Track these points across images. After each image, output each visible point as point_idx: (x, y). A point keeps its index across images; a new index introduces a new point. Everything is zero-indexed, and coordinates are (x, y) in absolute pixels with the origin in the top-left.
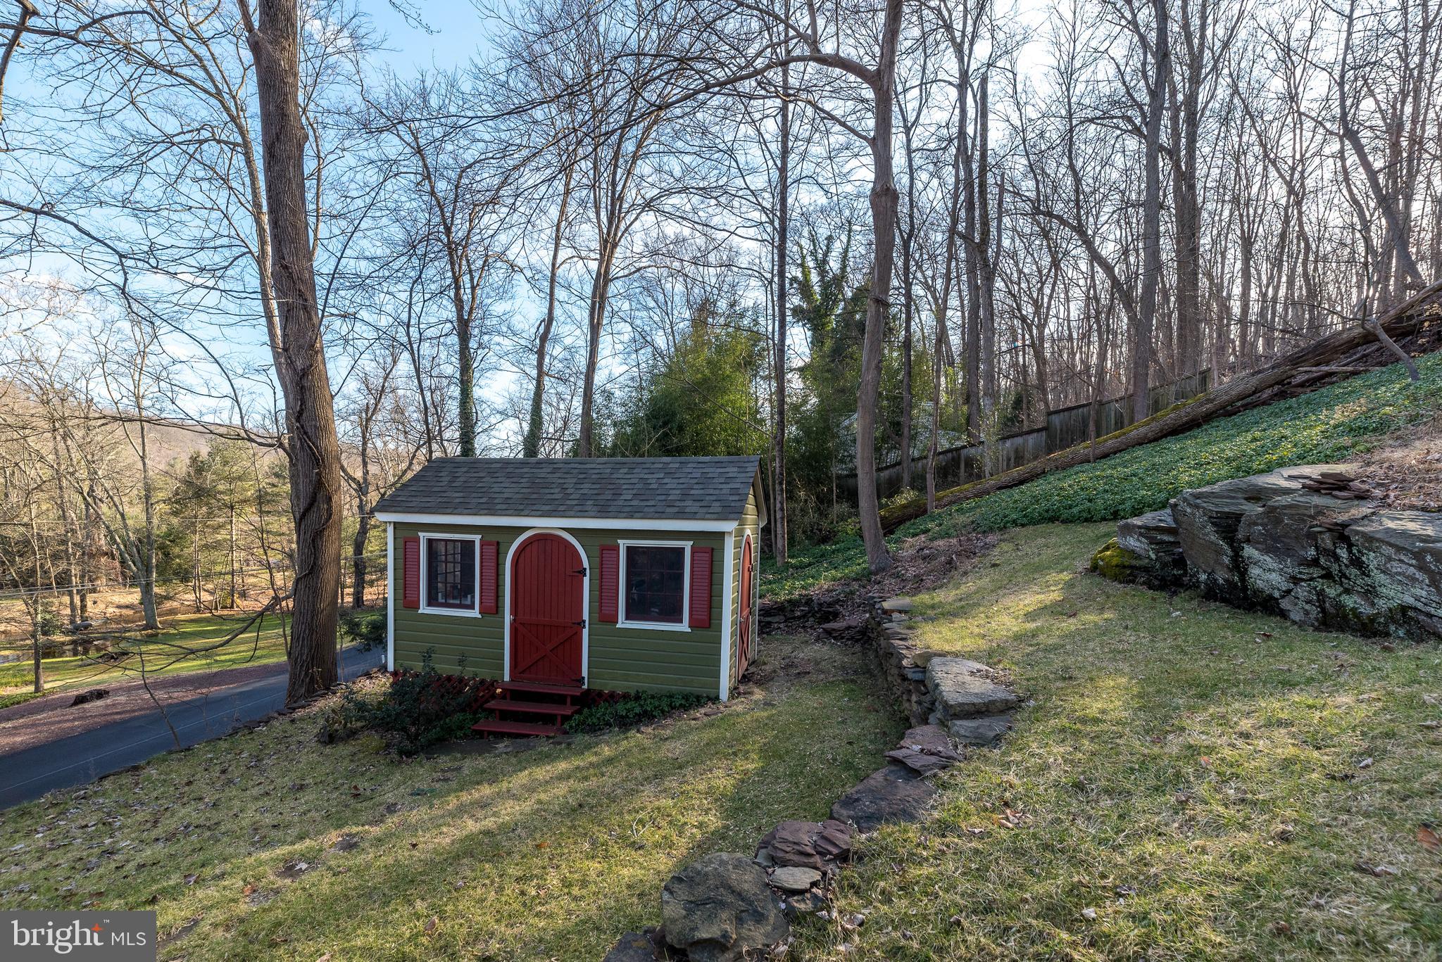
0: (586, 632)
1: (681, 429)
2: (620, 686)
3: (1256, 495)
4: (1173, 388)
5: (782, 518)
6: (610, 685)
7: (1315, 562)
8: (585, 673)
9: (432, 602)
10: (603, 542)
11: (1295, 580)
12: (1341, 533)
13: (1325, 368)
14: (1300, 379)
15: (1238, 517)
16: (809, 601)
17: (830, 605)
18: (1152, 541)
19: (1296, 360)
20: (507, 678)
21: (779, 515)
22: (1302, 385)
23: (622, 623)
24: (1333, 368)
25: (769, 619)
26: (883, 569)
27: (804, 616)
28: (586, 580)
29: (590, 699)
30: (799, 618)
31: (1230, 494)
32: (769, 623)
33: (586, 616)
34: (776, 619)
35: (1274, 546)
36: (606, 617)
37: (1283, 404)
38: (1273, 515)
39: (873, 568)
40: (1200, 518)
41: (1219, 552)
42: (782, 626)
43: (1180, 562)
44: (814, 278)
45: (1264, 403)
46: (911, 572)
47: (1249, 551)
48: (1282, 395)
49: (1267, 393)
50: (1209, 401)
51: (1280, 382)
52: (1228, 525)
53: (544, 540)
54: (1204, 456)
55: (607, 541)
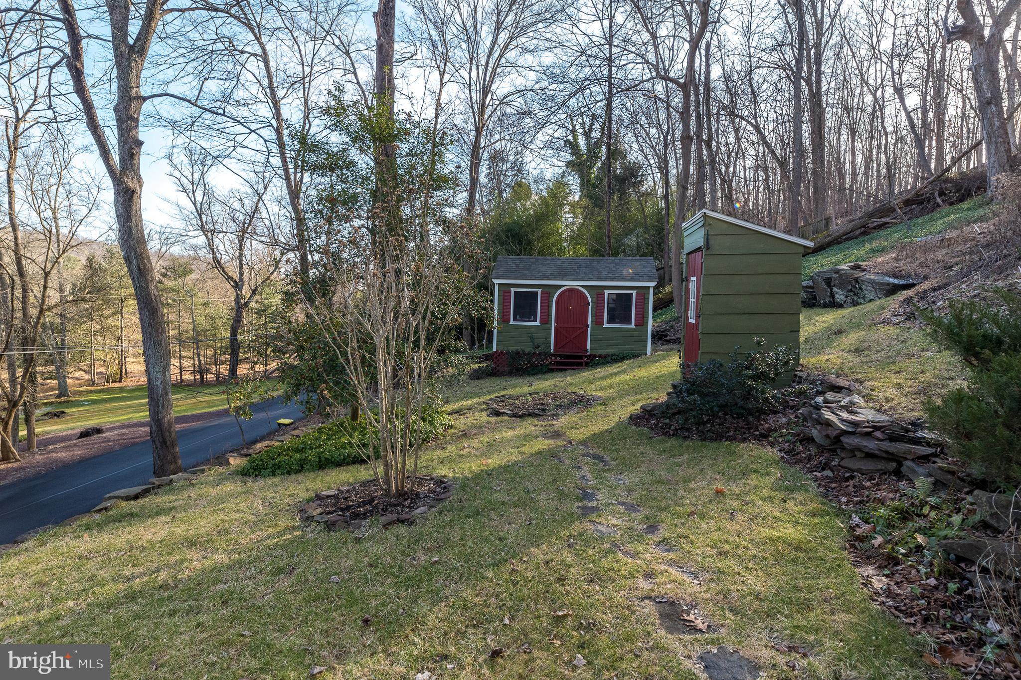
0: (589, 330)
2: (603, 352)
3: (837, 272)
4: (811, 228)
6: (598, 352)
7: (851, 290)
8: (588, 347)
9: (515, 319)
10: (598, 292)
11: (847, 297)
12: (856, 280)
13: (883, 220)
14: (872, 226)
15: (830, 279)
18: (805, 291)
19: (870, 215)
20: (552, 351)
22: (874, 228)
23: (605, 325)
24: (888, 220)
28: (590, 308)
29: (592, 357)
31: (830, 271)
33: (589, 323)
35: (841, 286)
36: (598, 322)
37: (866, 238)
38: (841, 276)
40: (821, 280)
41: (827, 291)
43: (815, 298)
44: (581, 140)
45: (856, 238)
47: (835, 289)
48: (864, 233)
49: (857, 233)
50: (830, 236)
51: (864, 226)
52: (828, 282)
53: (571, 291)
54: (824, 262)
55: (600, 291)
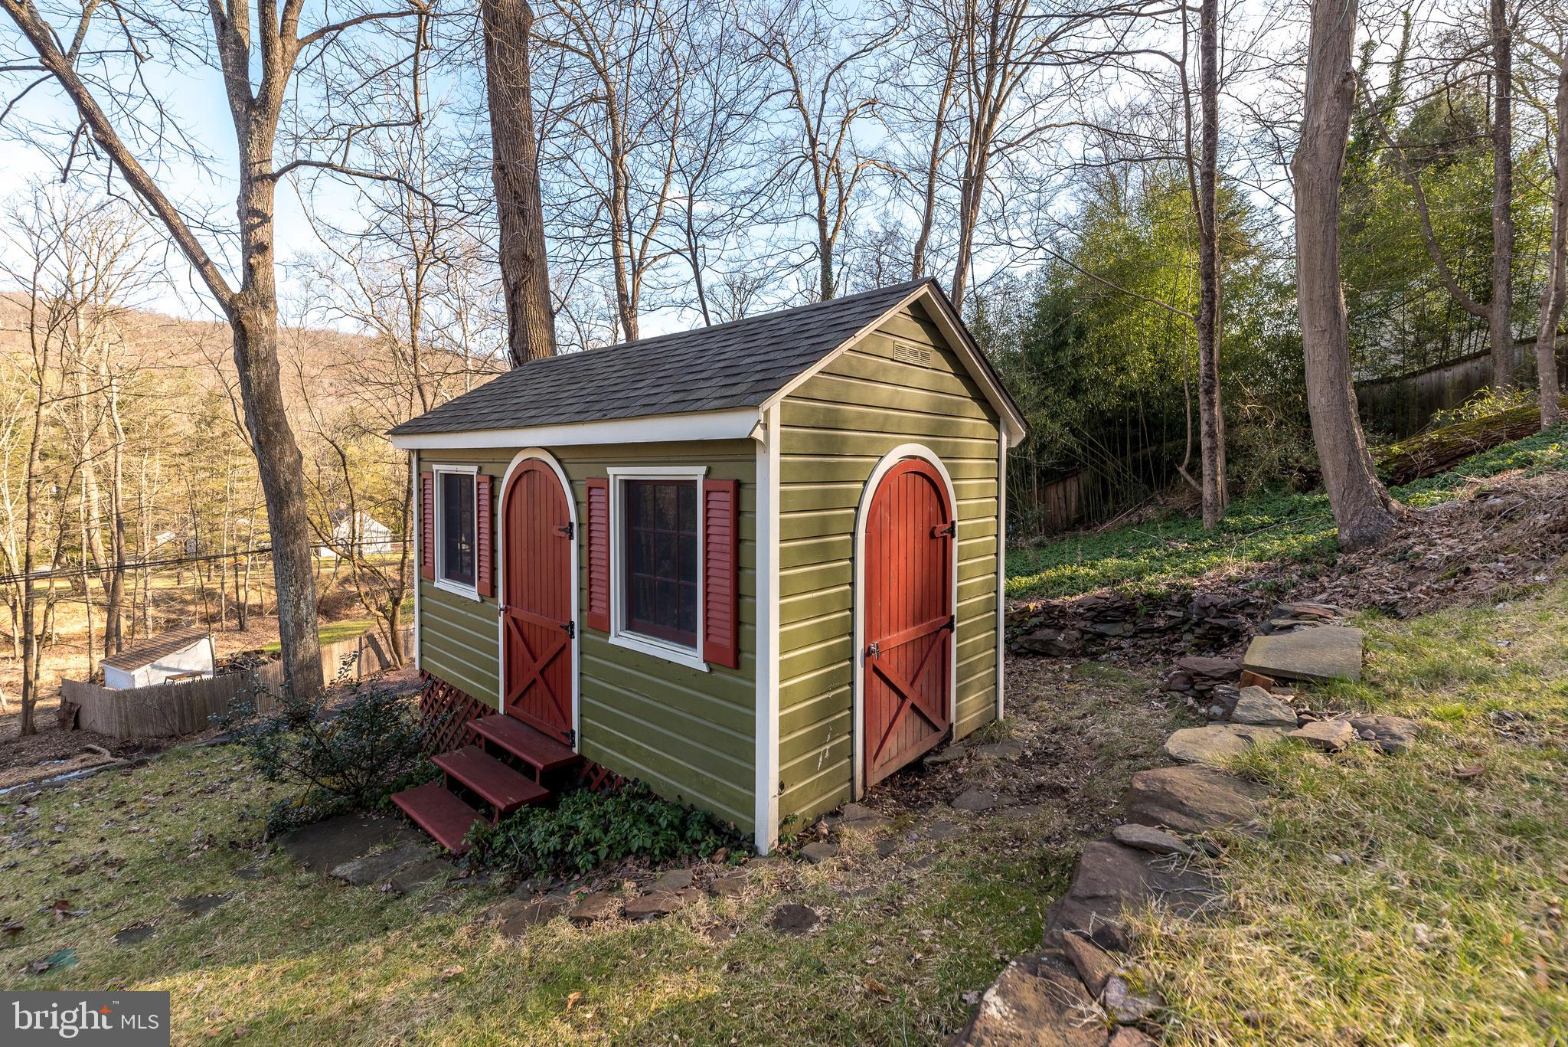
0: (575, 645)
1: (1080, 334)
5: (1213, 449)
6: (605, 756)
8: (575, 722)
10: (591, 472)
16: (1185, 600)
17: (1223, 611)
20: (501, 711)
21: (1205, 443)
23: (616, 636)
25: (1101, 628)
26: (1372, 541)
27: (1172, 629)
28: (574, 544)
30: (1162, 632)
32: (1102, 636)
33: (574, 616)
34: (1117, 629)
36: (595, 619)
39: (1345, 537)
42: (1125, 644)
46: (1444, 548)
53: (533, 472)
